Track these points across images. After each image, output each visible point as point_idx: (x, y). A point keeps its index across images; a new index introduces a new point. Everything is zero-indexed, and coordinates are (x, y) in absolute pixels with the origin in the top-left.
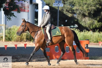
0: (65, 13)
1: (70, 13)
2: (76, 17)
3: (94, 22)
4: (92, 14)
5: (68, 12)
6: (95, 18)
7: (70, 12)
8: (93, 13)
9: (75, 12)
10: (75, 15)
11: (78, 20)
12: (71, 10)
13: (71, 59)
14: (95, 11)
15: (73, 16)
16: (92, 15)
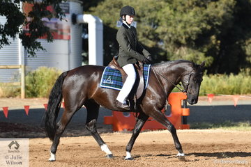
0: (140, 40)
1: (151, 39)
2: (163, 48)
3: (197, 56)
4: (194, 41)
5: (147, 37)
6: (199, 49)
7: (151, 37)
8: (194, 39)
9: (160, 37)
10: (160, 44)
11: (166, 53)
12: (153, 34)
13: (155, 130)
14: (198, 35)
15: (157, 45)
16: (194, 43)
